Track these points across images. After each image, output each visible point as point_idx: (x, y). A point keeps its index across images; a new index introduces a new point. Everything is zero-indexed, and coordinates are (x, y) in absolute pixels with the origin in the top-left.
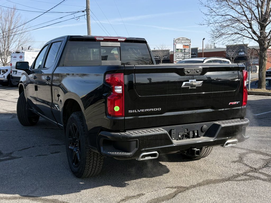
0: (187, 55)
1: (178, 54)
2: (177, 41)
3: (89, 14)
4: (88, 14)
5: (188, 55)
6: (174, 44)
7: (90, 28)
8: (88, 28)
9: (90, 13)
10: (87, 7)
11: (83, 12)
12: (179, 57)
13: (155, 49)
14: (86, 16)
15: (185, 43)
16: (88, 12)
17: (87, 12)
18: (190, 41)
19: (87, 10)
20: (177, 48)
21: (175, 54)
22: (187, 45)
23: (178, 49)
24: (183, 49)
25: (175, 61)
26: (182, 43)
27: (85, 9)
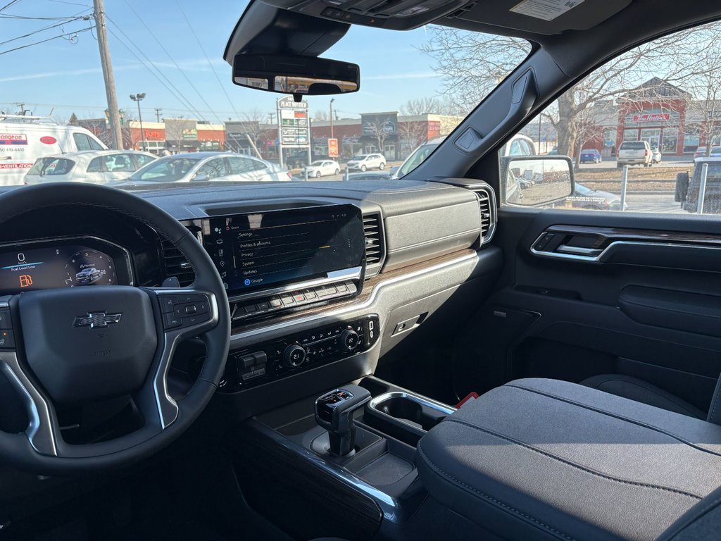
0: (303, 130)
1: (286, 130)
2: (283, 103)
3: (102, 25)
4: (99, 27)
5: (304, 132)
6: (278, 109)
7: (108, 60)
8: (103, 62)
9: (106, 22)
10: (95, 8)
11: (87, 19)
12: (287, 134)
13: (230, 119)
14: (95, 30)
15: (298, 107)
16: (100, 21)
17: (97, 20)
18: (307, 104)
19: (97, 15)
20: (283, 118)
21: (280, 129)
22: (302, 112)
23: (285, 120)
24: (294, 118)
25: (281, 142)
26: (292, 107)
27: (92, 11)
